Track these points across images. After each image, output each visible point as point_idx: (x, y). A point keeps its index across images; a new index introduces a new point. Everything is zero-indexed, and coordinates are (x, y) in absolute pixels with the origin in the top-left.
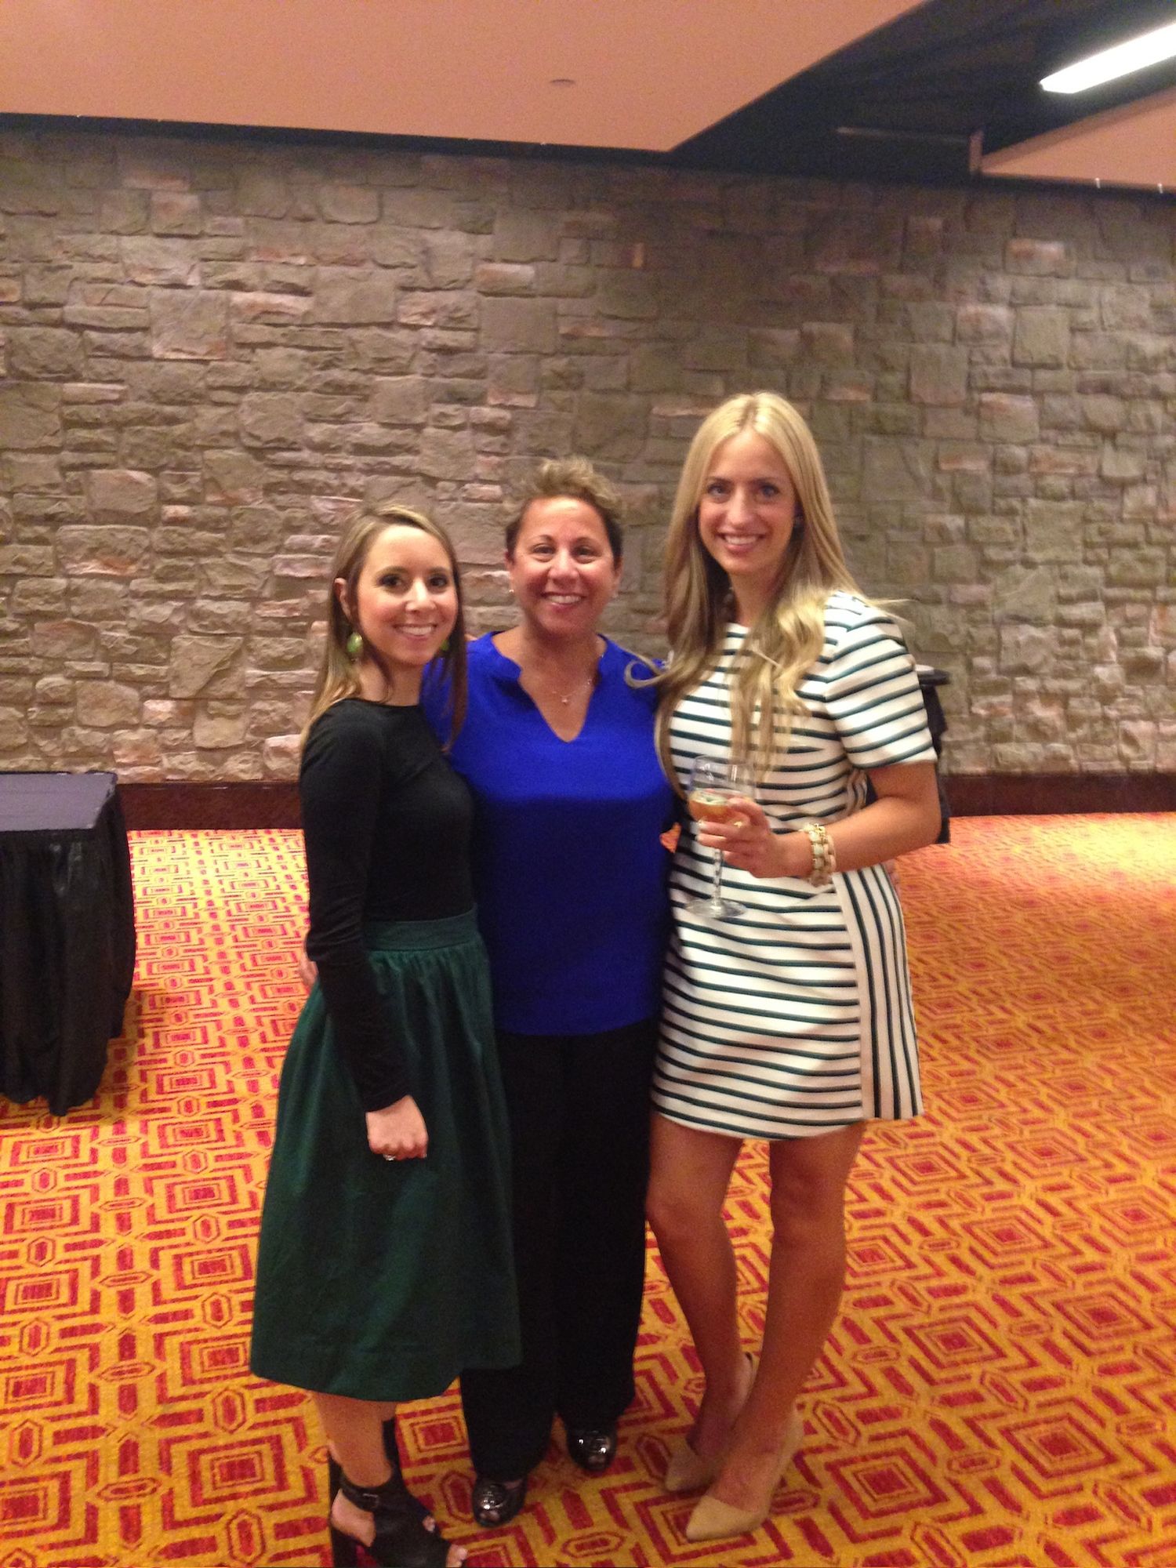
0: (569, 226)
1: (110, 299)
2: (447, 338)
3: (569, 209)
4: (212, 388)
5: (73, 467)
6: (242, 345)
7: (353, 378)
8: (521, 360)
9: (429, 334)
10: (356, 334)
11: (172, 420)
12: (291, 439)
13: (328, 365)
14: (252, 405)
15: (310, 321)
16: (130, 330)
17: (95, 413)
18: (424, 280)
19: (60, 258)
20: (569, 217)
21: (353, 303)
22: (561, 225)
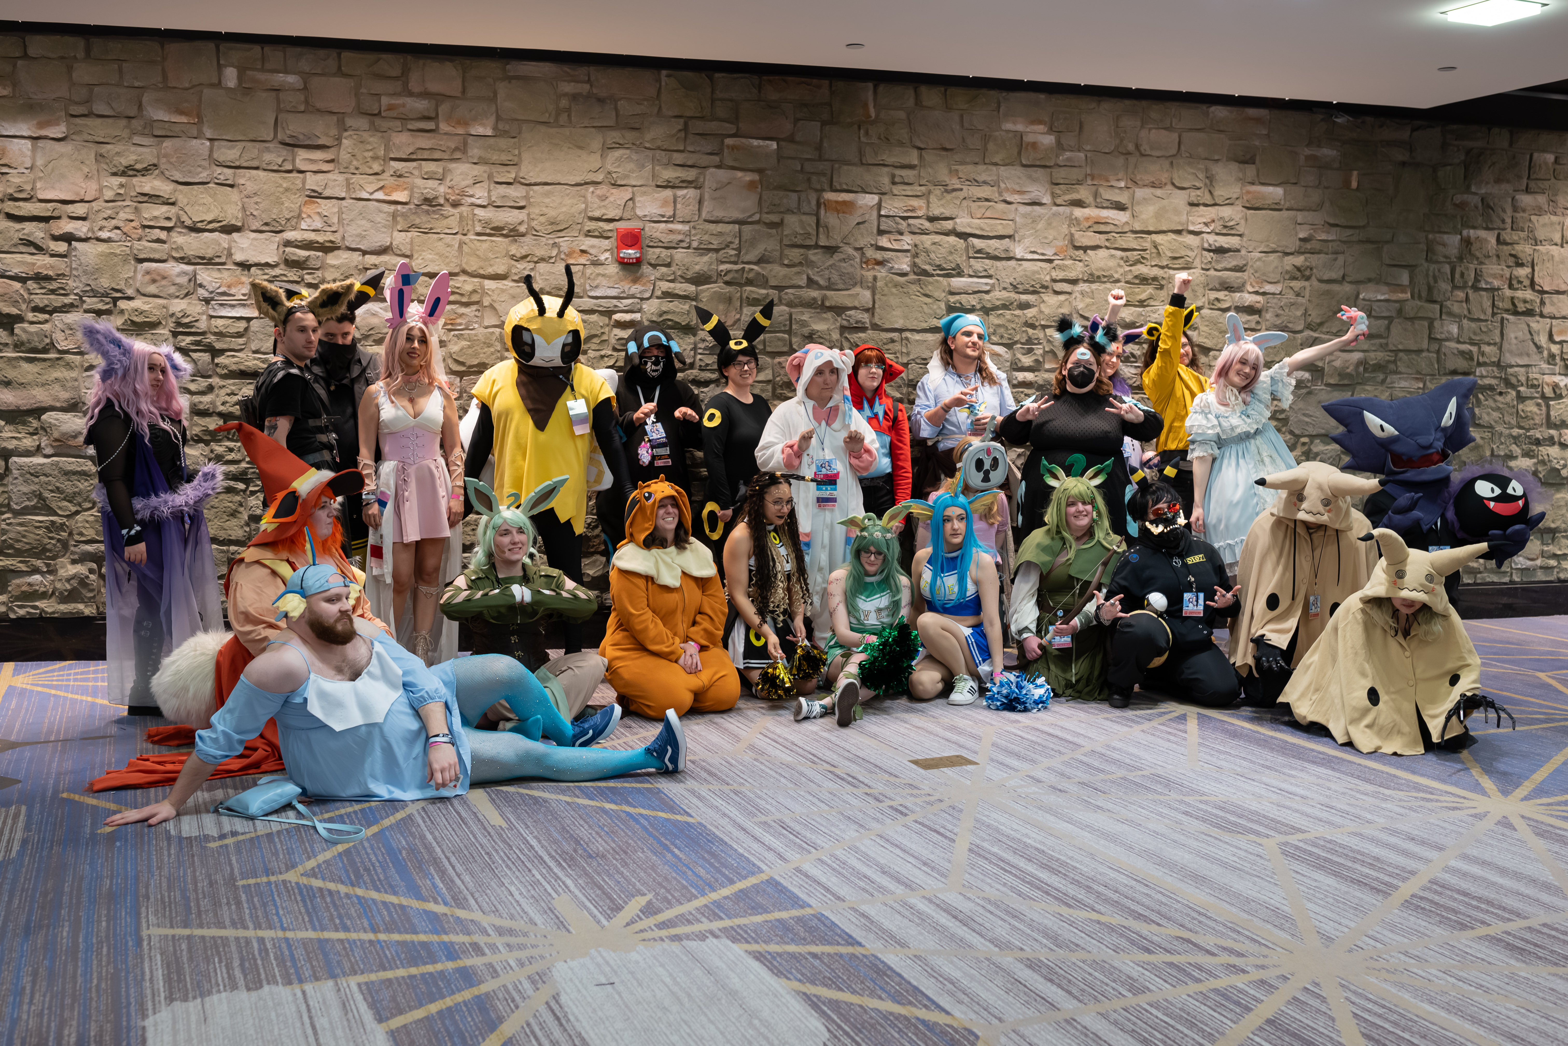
0: (1308, 158)
1: (988, 214)
2: (1221, 241)
3: (1308, 145)
4: (1055, 281)
6: (1077, 248)
7: (1156, 272)
8: (1272, 257)
9: (1211, 238)
10: (1159, 238)
11: (1025, 306)
13: (1136, 263)
14: (1082, 294)
15: (1126, 229)
16: (1001, 237)
17: (973, 300)
18: (1208, 199)
19: (955, 183)
20: (1307, 152)
21: (1158, 216)
22: (1302, 158)
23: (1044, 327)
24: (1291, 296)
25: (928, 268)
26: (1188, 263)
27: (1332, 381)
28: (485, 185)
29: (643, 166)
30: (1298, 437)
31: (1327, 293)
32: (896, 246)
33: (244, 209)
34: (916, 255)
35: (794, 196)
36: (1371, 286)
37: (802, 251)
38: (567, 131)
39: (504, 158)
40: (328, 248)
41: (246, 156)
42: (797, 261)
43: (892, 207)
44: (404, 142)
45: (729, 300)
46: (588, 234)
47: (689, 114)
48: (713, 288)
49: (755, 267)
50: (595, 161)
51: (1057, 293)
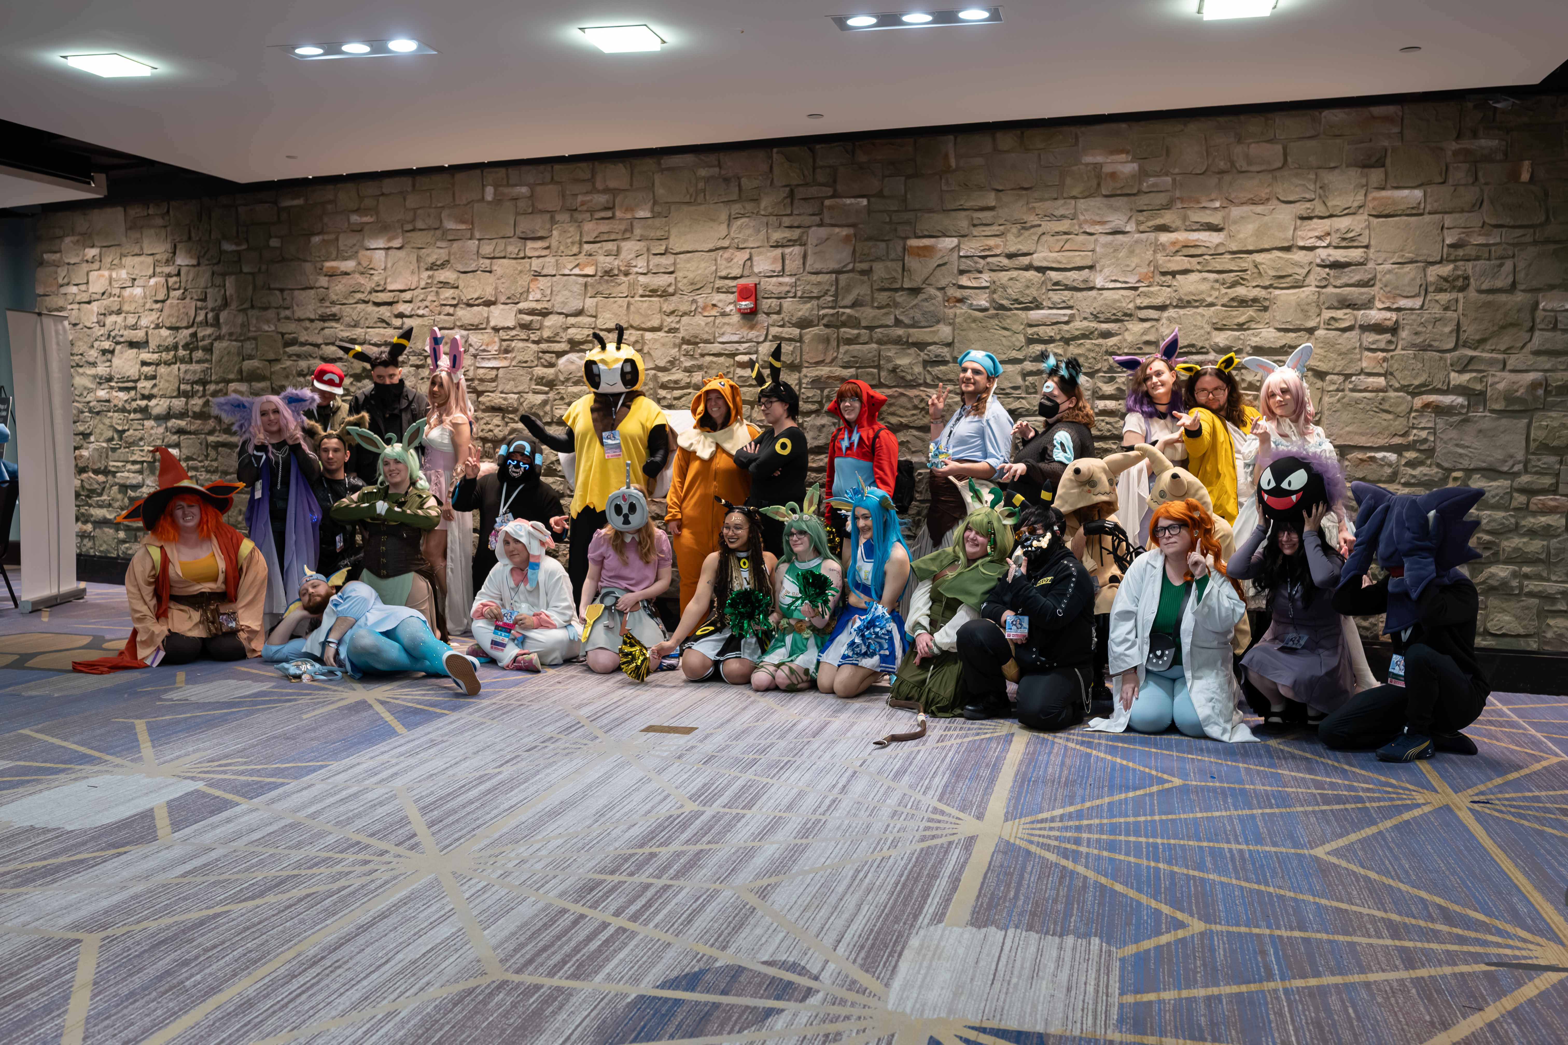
0: (1456, 153)
1: (1067, 247)
2: (1340, 255)
3: (1457, 139)
4: (1140, 308)
5: (1031, 373)
6: (1164, 274)
7: (1255, 293)
8: (1407, 269)
9: (1323, 253)
10: (1258, 258)
11: (1107, 335)
12: (1200, 344)
13: (1234, 285)
14: (1169, 319)
15: (1221, 250)
16: (1080, 268)
17: (1050, 332)
18: (1320, 210)
19: (1033, 219)
20: (1455, 146)
21: (1259, 233)
22: (1450, 153)
24: (1437, 311)
25: (1005, 302)
26: (1297, 281)
27: (1497, 407)
28: (645, 256)
29: (759, 231)
30: (1450, 470)
31: (1490, 304)
32: (975, 284)
33: (496, 288)
34: (994, 292)
35: (883, 245)
37: (889, 294)
38: (702, 208)
39: (659, 234)
40: (545, 313)
41: (498, 249)
42: (885, 303)
43: (970, 247)
44: (591, 228)
45: (827, 340)
46: (719, 290)
47: (795, 182)
48: (814, 330)
49: (848, 311)
50: (723, 230)
51: (1143, 320)
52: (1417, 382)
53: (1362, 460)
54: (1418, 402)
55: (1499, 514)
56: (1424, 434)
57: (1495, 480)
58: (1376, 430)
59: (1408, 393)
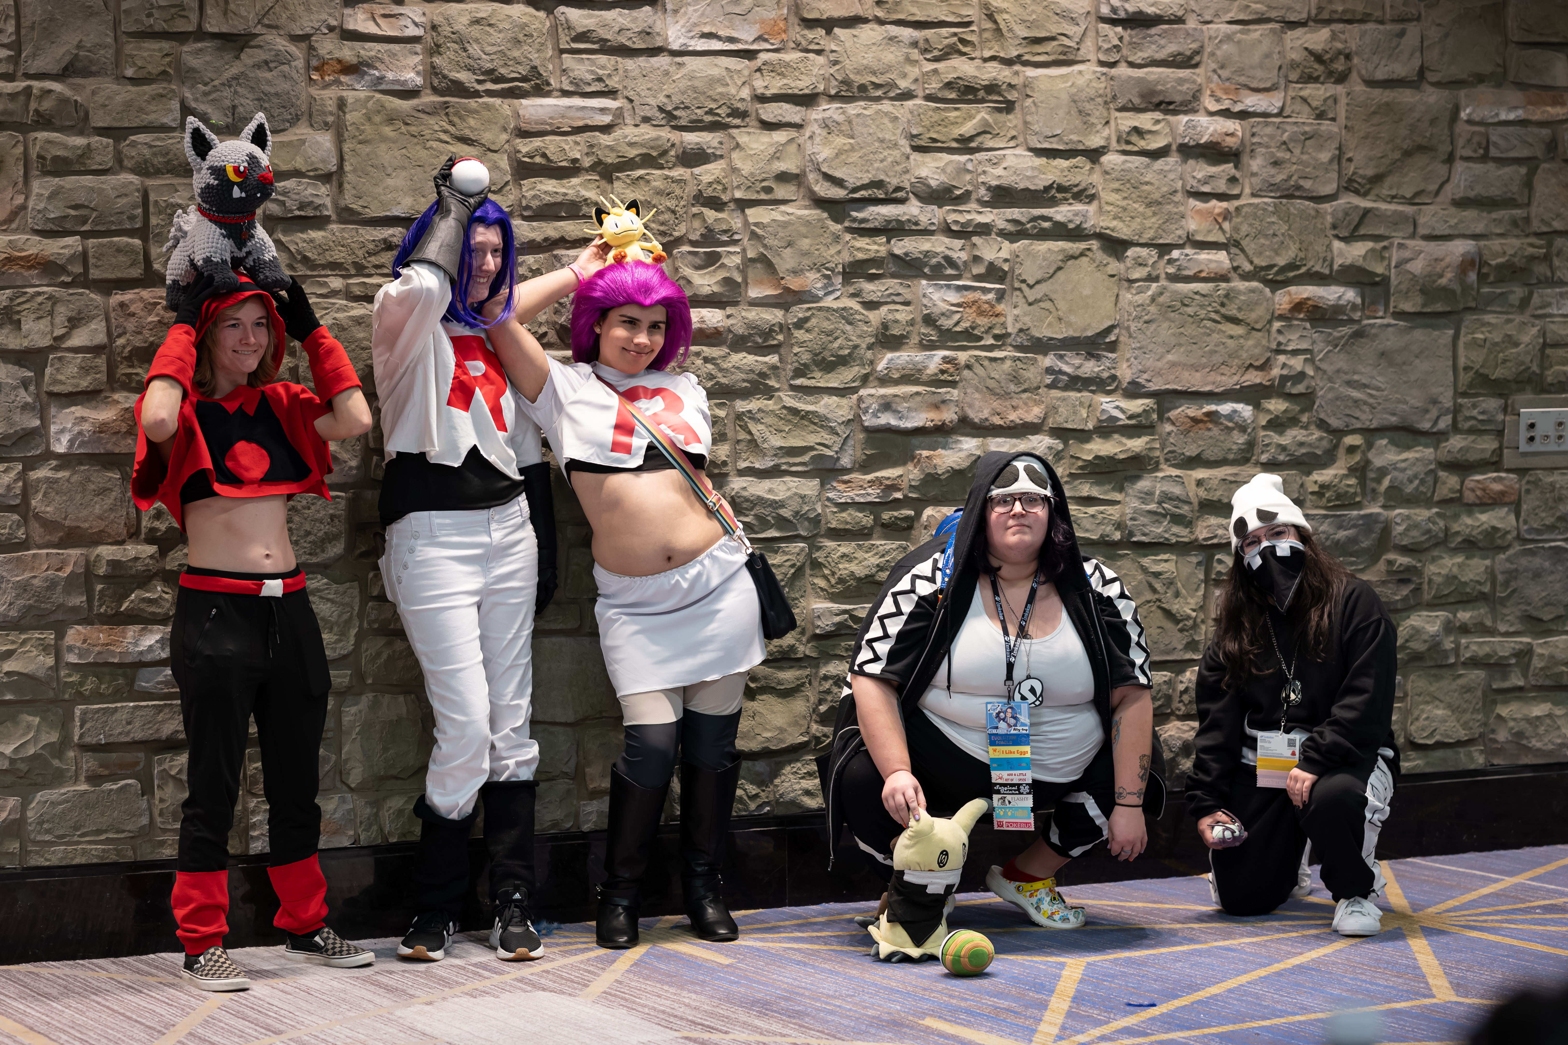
23: (743, 205)
24: (1304, 118)
25: (463, 76)
26: (1064, 50)
27: (1407, 306)
30: (1338, 433)
31: (1387, 108)
32: (387, 29)
34: (435, 50)
36: (1484, 91)
37: (166, 45)
42: (154, 69)
49: (56, 86)
51: (768, 126)
52: (1281, 261)
53: (1195, 420)
54: (1283, 299)
55: (1422, 514)
56: (1297, 363)
57: (1408, 448)
58: (1217, 359)
59: (1267, 282)
